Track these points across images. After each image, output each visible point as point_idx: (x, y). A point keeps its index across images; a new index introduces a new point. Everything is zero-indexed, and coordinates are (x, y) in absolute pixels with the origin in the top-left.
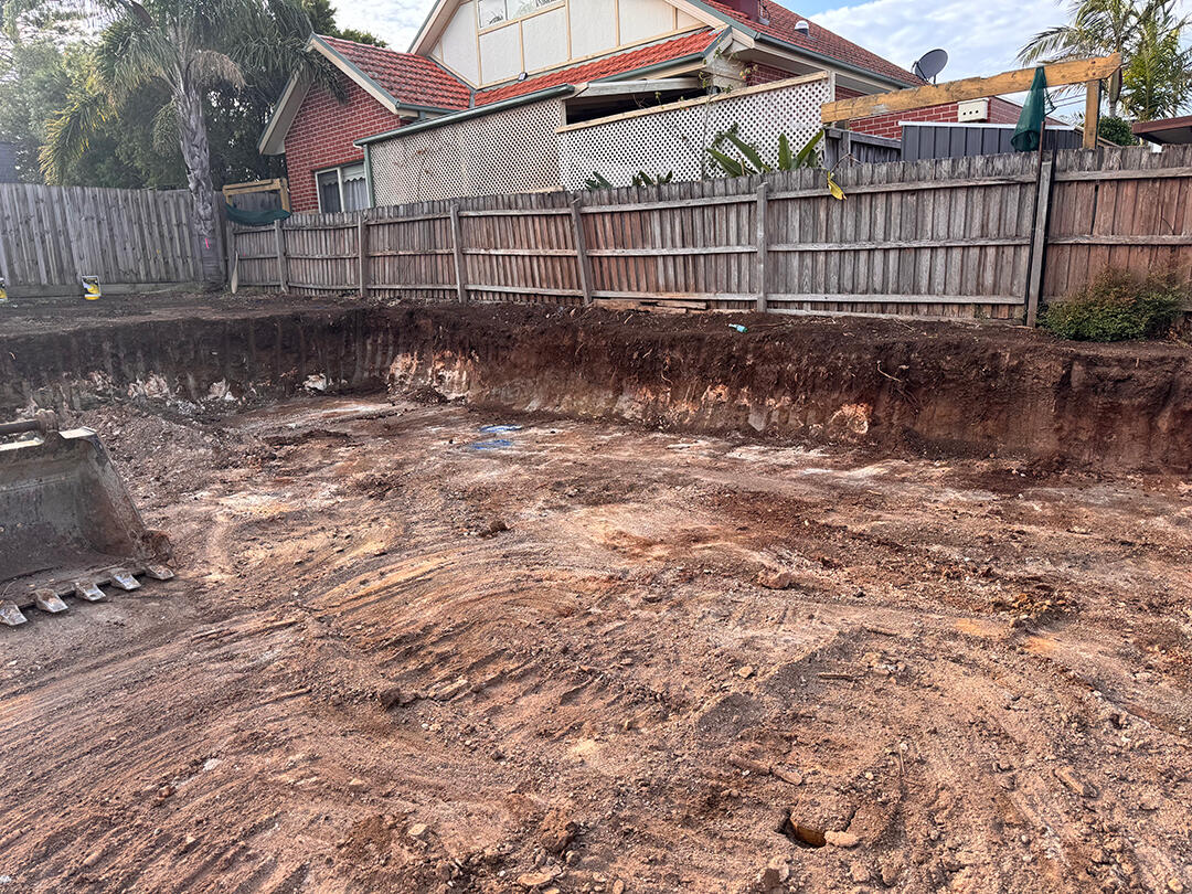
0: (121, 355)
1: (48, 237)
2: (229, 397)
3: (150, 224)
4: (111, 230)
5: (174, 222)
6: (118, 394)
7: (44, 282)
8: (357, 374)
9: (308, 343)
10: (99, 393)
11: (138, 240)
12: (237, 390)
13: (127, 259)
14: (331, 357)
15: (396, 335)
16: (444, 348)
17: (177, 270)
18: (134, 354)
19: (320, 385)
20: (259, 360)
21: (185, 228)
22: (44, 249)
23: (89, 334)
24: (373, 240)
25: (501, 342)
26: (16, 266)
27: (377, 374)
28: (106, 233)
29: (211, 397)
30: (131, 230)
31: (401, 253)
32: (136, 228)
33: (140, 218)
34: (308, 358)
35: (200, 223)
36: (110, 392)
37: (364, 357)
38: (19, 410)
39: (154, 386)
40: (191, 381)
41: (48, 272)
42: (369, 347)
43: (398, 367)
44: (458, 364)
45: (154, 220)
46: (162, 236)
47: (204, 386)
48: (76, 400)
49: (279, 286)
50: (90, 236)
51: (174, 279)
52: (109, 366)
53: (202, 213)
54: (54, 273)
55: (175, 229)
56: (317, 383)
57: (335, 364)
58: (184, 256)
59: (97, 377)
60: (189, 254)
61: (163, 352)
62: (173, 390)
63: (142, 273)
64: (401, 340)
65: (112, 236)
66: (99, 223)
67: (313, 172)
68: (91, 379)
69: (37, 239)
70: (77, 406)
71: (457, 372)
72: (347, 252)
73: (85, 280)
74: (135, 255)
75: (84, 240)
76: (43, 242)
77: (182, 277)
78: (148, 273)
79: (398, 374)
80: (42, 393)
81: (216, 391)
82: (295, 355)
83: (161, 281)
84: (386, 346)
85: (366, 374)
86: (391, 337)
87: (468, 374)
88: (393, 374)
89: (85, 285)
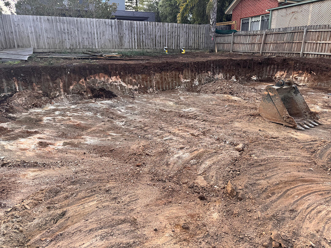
0: (214, 67)
1: (176, 37)
2: (235, 80)
3: (197, 34)
4: (189, 35)
5: (202, 33)
6: (213, 77)
7: (174, 49)
8: (264, 76)
9: (254, 67)
10: (209, 77)
11: (194, 38)
12: (237, 78)
13: (191, 43)
14: (259, 71)
15: (278, 66)
16: (300, 70)
17: (200, 46)
18: (217, 67)
19: (255, 78)
20: (243, 71)
21: (204, 35)
22: (175, 40)
23: (209, 62)
24: (268, 38)
25: (324, 69)
26: (169, 44)
27: (270, 76)
28: (187, 36)
29: (232, 80)
30: (193, 35)
31: (278, 42)
32: (194, 34)
33: (195, 32)
34: (253, 71)
35: (211, 33)
36: (211, 77)
37: (266, 71)
38: (194, 80)
39: (220, 76)
40: (228, 75)
41: (175, 46)
42: (268, 69)
43: (278, 75)
44: (304, 75)
45: (198, 33)
46: (199, 37)
47: (231, 77)
48: (205, 78)
49: (230, 51)
50: (184, 37)
51: (199, 48)
52: (212, 70)
53: (213, 31)
54: (176, 46)
55: (202, 35)
56: (254, 78)
57: (259, 73)
58: (202, 42)
59: (209, 73)
60: (204, 42)
61: (223, 67)
62: (224, 77)
63: (193, 47)
64: (279, 67)
65: (189, 37)
66: (186, 33)
67: (241, 19)
68: (208, 73)
69: (174, 37)
70: (205, 80)
71: (303, 77)
72: (257, 42)
73: (182, 48)
74: (192, 42)
75: (183, 38)
76: (175, 38)
77: (201, 48)
78: (194, 47)
79: (277, 77)
80: (199, 76)
81: (233, 78)
82: (251, 70)
83: (197, 49)
84: (274, 68)
85: (267, 76)
86: (276, 66)
87: (308, 79)
88: (276, 77)
89: (182, 50)
